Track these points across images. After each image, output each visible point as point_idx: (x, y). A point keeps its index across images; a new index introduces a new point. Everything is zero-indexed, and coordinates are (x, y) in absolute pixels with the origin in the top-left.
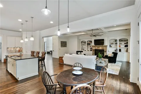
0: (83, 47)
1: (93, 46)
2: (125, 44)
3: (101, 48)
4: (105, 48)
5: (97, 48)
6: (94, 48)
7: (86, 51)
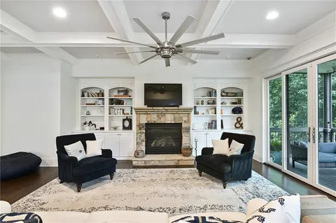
0: (88, 113)
1: (139, 111)
2: (234, 103)
3: (169, 119)
4: (185, 119)
5: (154, 118)
6: (144, 119)
7: (107, 129)
